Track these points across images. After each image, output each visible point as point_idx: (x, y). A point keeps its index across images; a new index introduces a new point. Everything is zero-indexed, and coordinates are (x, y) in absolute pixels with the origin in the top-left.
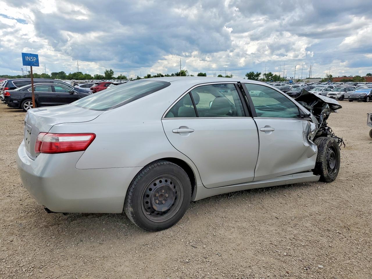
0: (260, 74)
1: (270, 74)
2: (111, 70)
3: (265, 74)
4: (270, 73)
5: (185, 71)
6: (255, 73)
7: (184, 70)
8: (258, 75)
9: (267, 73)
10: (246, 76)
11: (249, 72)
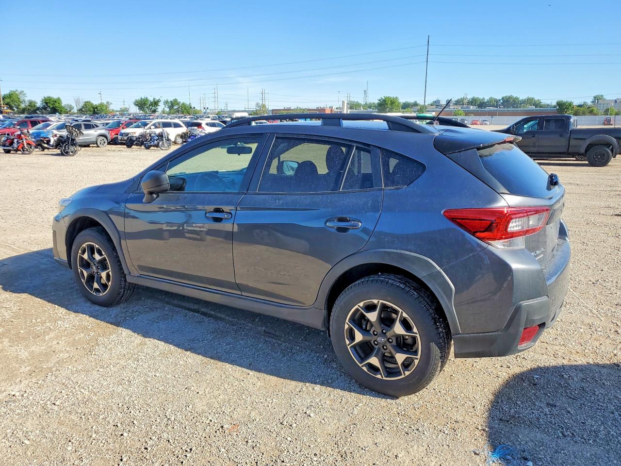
0: (159, 101)
1: (175, 102)
3: (166, 102)
4: (175, 100)
6: (151, 99)
7: (17, 90)
8: (156, 103)
9: (171, 99)
10: (135, 104)
11: (138, 98)
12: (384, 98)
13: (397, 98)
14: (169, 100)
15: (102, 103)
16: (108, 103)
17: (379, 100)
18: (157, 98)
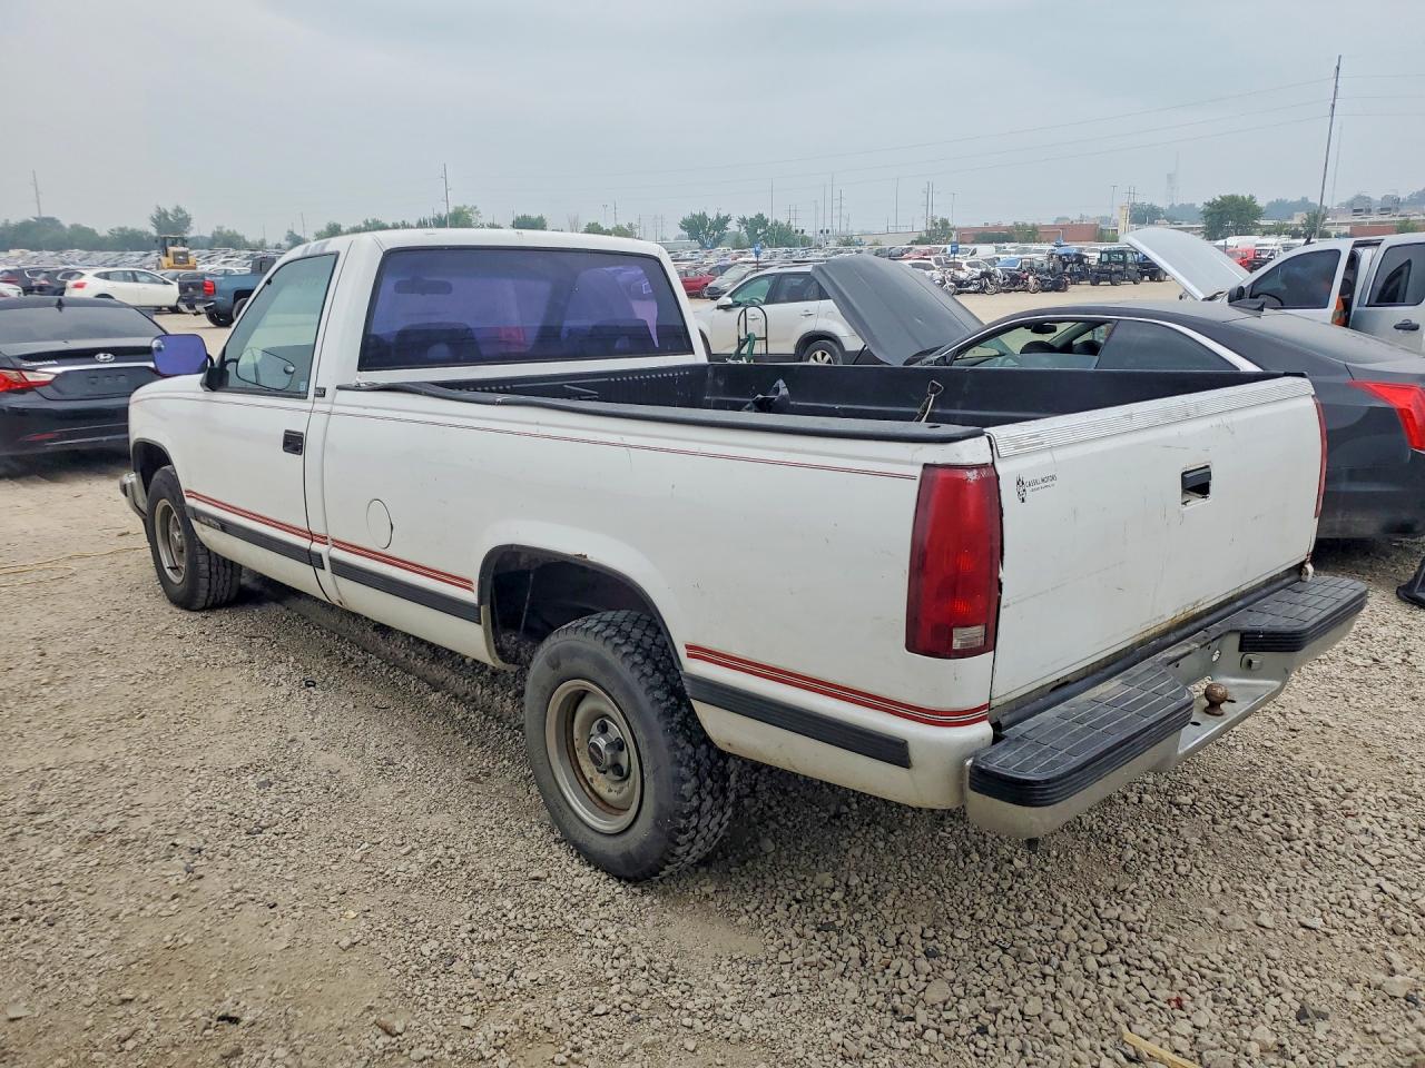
0: (728, 219)
1: (760, 221)
2: (178, 210)
3: (743, 221)
4: (760, 216)
5: (471, 211)
6: (711, 216)
7: (465, 207)
8: (722, 222)
9: (751, 215)
10: (681, 227)
11: (687, 215)
12: (1219, 199)
13: (1251, 197)
14: (748, 218)
15: (618, 226)
16: (630, 225)
17: (1209, 204)
18: (723, 214)
